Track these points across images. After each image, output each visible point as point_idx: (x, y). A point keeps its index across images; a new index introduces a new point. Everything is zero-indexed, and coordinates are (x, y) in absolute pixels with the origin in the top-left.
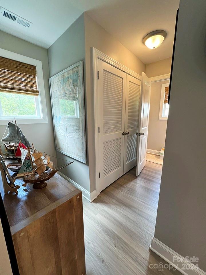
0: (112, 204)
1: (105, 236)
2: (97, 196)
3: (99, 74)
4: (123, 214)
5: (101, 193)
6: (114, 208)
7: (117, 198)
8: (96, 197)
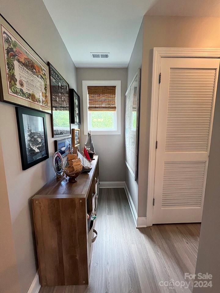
0: (160, 248)
1: (127, 273)
2: (148, 226)
3: (161, 77)
4: (166, 271)
5: (156, 226)
6: (159, 253)
7: (173, 246)
8: (145, 226)
